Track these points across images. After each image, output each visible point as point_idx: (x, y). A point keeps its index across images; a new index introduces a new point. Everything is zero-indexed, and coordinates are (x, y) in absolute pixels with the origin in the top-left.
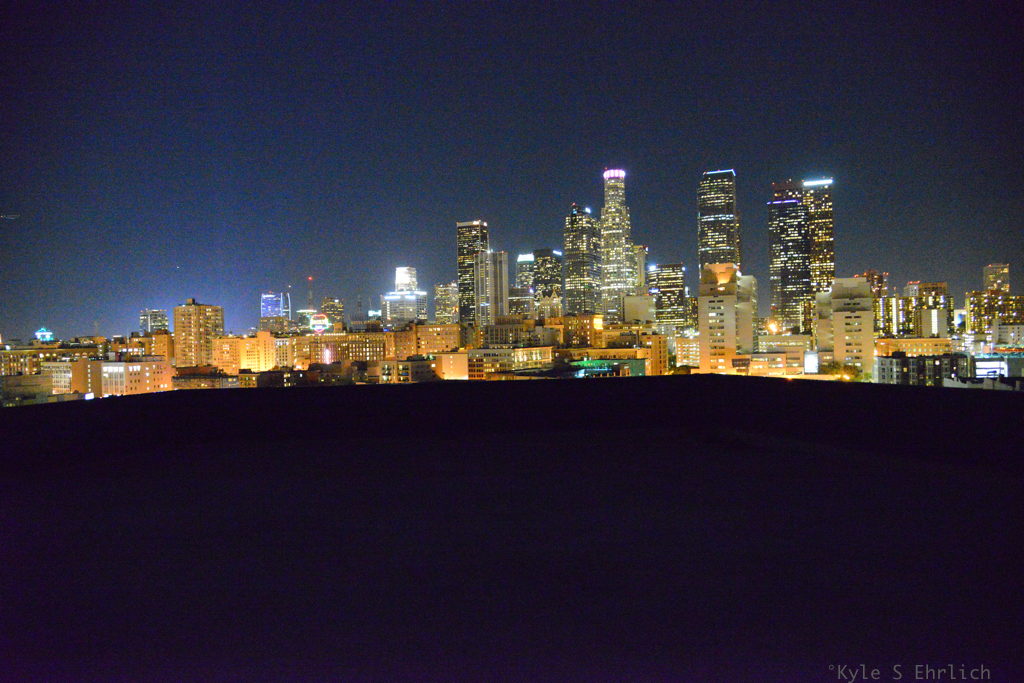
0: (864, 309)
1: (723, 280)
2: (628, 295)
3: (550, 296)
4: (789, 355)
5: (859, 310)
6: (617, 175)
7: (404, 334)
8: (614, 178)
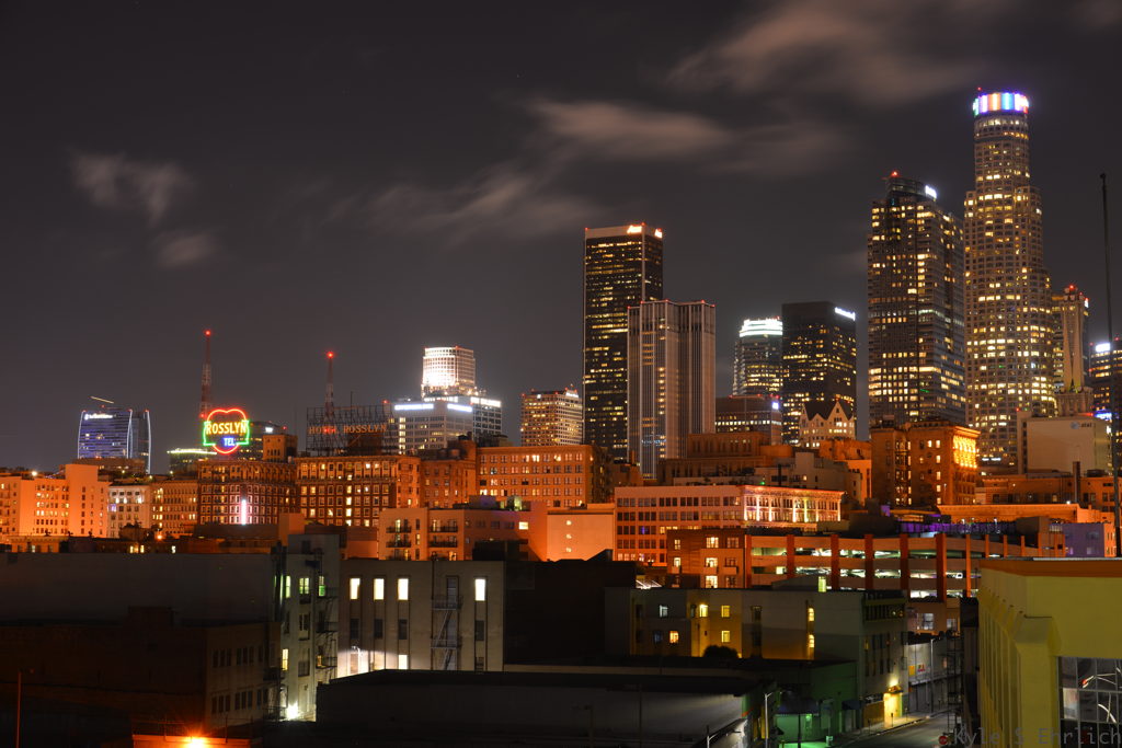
2: (1037, 415)
3: (826, 417)
6: (1007, 107)
7: (443, 467)
8: (1001, 113)
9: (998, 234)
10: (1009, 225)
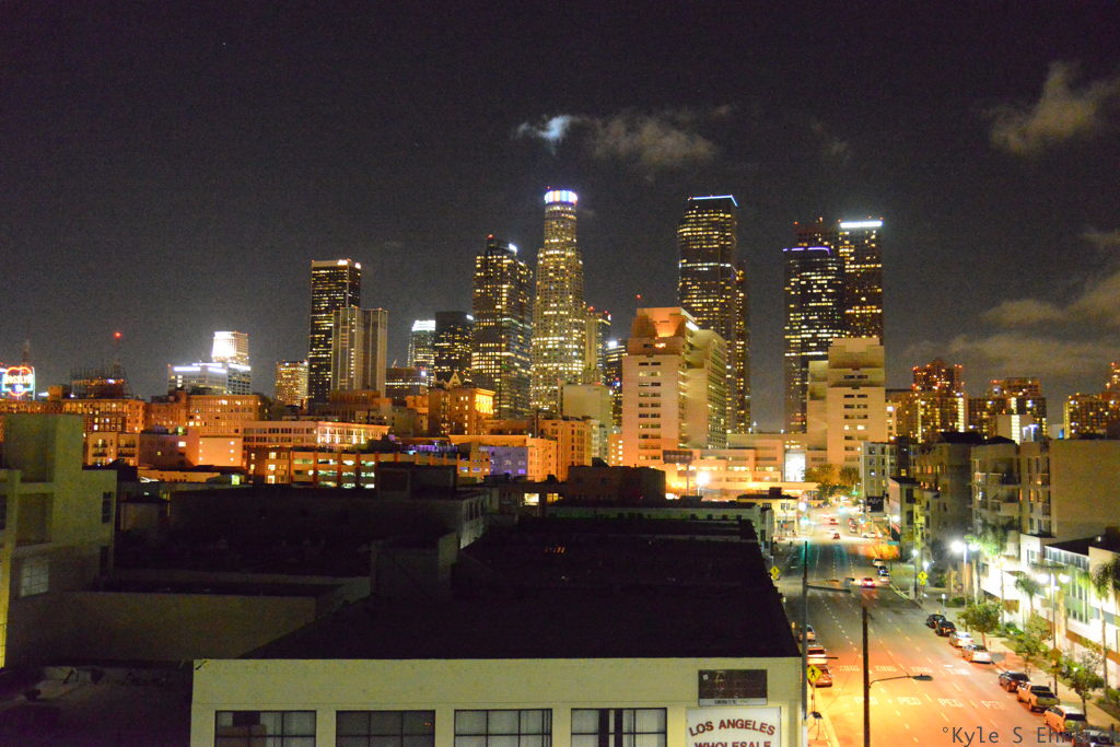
0: (871, 385)
1: (665, 332)
2: (570, 383)
4: (761, 453)
5: (867, 385)
6: (564, 200)
8: (561, 203)
9: (556, 275)
10: (562, 270)
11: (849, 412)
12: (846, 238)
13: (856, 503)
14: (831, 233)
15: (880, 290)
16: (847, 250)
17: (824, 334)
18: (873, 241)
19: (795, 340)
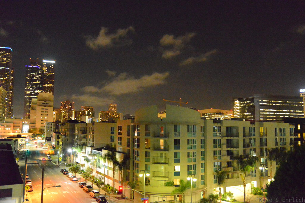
0: (49, 106)
4: (15, 124)
11: (42, 113)
12: (45, 65)
13: (43, 139)
14: (41, 63)
15: (53, 80)
16: (45, 68)
17: (37, 91)
18: (52, 67)
19: (28, 92)
